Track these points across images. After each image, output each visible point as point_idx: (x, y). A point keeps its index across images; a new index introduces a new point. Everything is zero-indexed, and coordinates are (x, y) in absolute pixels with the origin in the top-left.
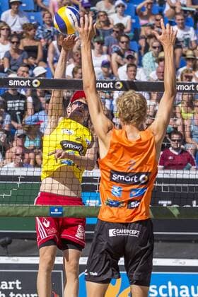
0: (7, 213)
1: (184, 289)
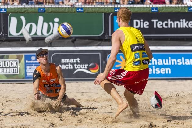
0: (16, 11)
1: (160, 61)
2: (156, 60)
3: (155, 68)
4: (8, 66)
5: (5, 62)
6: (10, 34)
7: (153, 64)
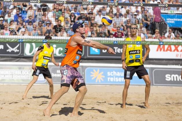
1: (118, 73)
2: (116, 73)
3: (115, 78)
4: (24, 74)
5: (22, 71)
6: (25, 54)
7: (114, 75)
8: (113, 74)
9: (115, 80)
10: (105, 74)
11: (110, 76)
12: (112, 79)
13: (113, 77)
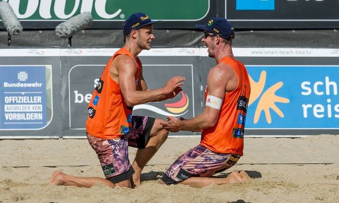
3: (333, 103)
7: (328, 92)
8: (322, 88)
9: (334, 112)
10: (291, 92)
11: (313, 99)
12: (318, 110)
13: (322, 100)
